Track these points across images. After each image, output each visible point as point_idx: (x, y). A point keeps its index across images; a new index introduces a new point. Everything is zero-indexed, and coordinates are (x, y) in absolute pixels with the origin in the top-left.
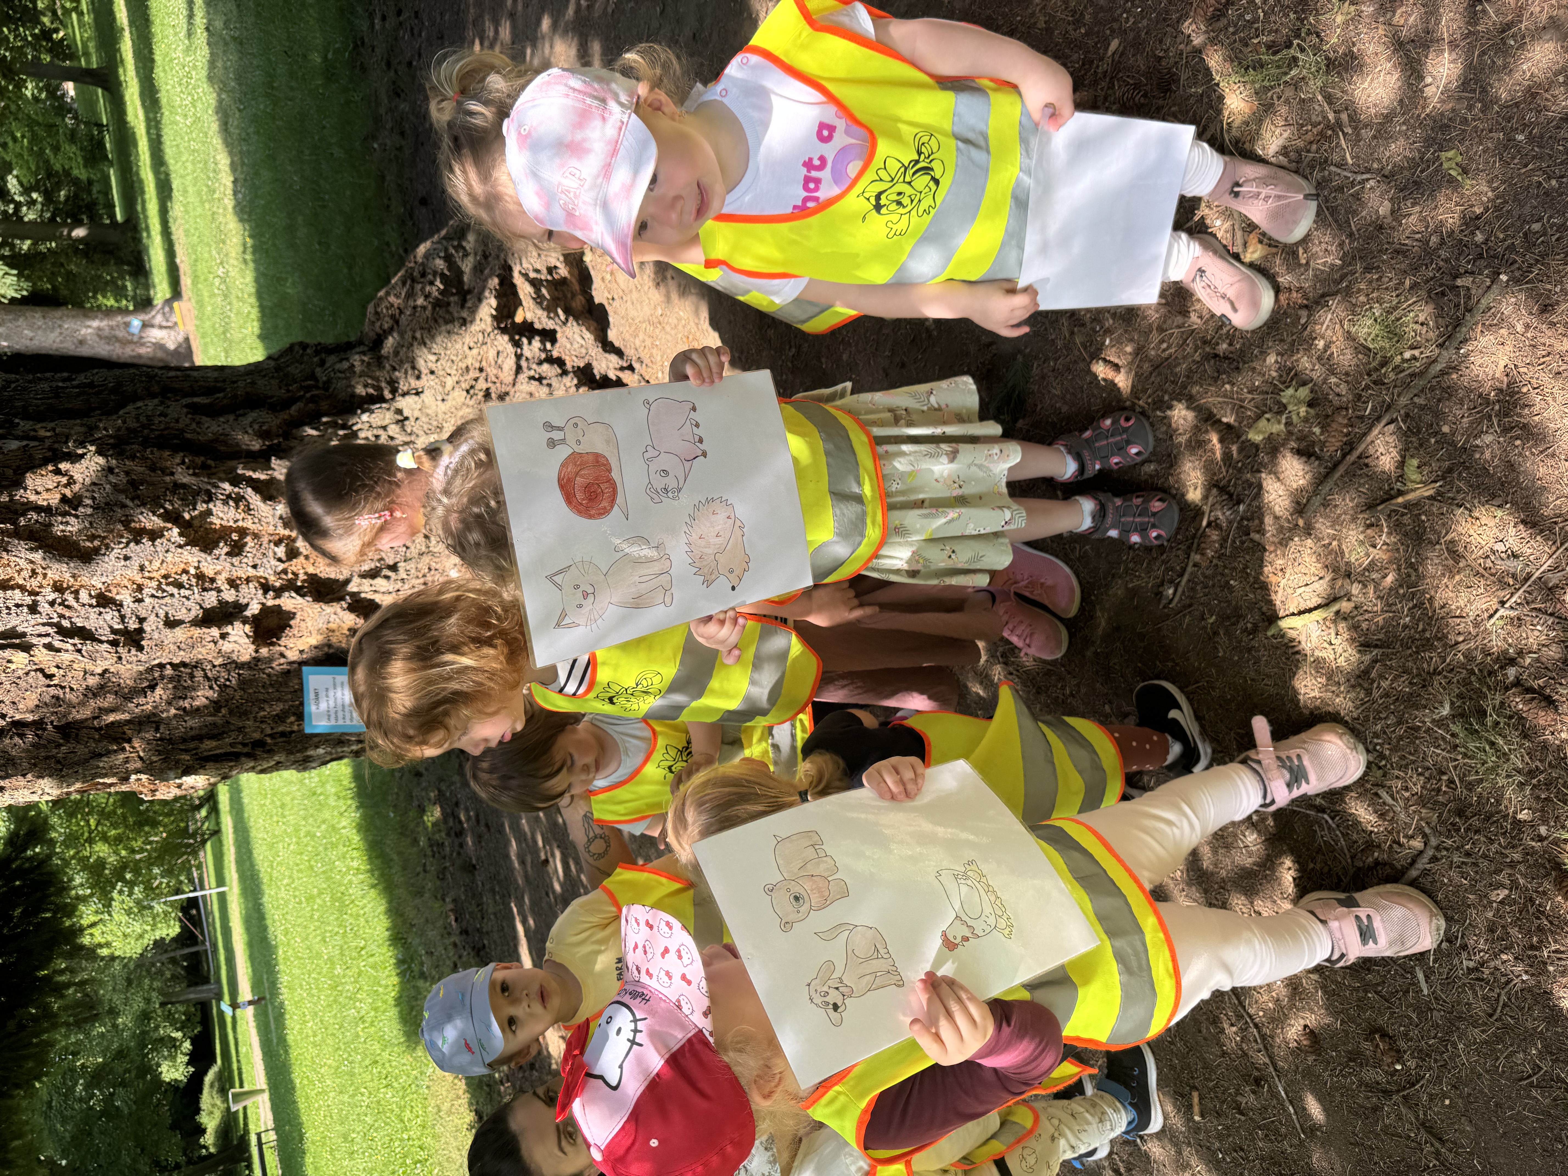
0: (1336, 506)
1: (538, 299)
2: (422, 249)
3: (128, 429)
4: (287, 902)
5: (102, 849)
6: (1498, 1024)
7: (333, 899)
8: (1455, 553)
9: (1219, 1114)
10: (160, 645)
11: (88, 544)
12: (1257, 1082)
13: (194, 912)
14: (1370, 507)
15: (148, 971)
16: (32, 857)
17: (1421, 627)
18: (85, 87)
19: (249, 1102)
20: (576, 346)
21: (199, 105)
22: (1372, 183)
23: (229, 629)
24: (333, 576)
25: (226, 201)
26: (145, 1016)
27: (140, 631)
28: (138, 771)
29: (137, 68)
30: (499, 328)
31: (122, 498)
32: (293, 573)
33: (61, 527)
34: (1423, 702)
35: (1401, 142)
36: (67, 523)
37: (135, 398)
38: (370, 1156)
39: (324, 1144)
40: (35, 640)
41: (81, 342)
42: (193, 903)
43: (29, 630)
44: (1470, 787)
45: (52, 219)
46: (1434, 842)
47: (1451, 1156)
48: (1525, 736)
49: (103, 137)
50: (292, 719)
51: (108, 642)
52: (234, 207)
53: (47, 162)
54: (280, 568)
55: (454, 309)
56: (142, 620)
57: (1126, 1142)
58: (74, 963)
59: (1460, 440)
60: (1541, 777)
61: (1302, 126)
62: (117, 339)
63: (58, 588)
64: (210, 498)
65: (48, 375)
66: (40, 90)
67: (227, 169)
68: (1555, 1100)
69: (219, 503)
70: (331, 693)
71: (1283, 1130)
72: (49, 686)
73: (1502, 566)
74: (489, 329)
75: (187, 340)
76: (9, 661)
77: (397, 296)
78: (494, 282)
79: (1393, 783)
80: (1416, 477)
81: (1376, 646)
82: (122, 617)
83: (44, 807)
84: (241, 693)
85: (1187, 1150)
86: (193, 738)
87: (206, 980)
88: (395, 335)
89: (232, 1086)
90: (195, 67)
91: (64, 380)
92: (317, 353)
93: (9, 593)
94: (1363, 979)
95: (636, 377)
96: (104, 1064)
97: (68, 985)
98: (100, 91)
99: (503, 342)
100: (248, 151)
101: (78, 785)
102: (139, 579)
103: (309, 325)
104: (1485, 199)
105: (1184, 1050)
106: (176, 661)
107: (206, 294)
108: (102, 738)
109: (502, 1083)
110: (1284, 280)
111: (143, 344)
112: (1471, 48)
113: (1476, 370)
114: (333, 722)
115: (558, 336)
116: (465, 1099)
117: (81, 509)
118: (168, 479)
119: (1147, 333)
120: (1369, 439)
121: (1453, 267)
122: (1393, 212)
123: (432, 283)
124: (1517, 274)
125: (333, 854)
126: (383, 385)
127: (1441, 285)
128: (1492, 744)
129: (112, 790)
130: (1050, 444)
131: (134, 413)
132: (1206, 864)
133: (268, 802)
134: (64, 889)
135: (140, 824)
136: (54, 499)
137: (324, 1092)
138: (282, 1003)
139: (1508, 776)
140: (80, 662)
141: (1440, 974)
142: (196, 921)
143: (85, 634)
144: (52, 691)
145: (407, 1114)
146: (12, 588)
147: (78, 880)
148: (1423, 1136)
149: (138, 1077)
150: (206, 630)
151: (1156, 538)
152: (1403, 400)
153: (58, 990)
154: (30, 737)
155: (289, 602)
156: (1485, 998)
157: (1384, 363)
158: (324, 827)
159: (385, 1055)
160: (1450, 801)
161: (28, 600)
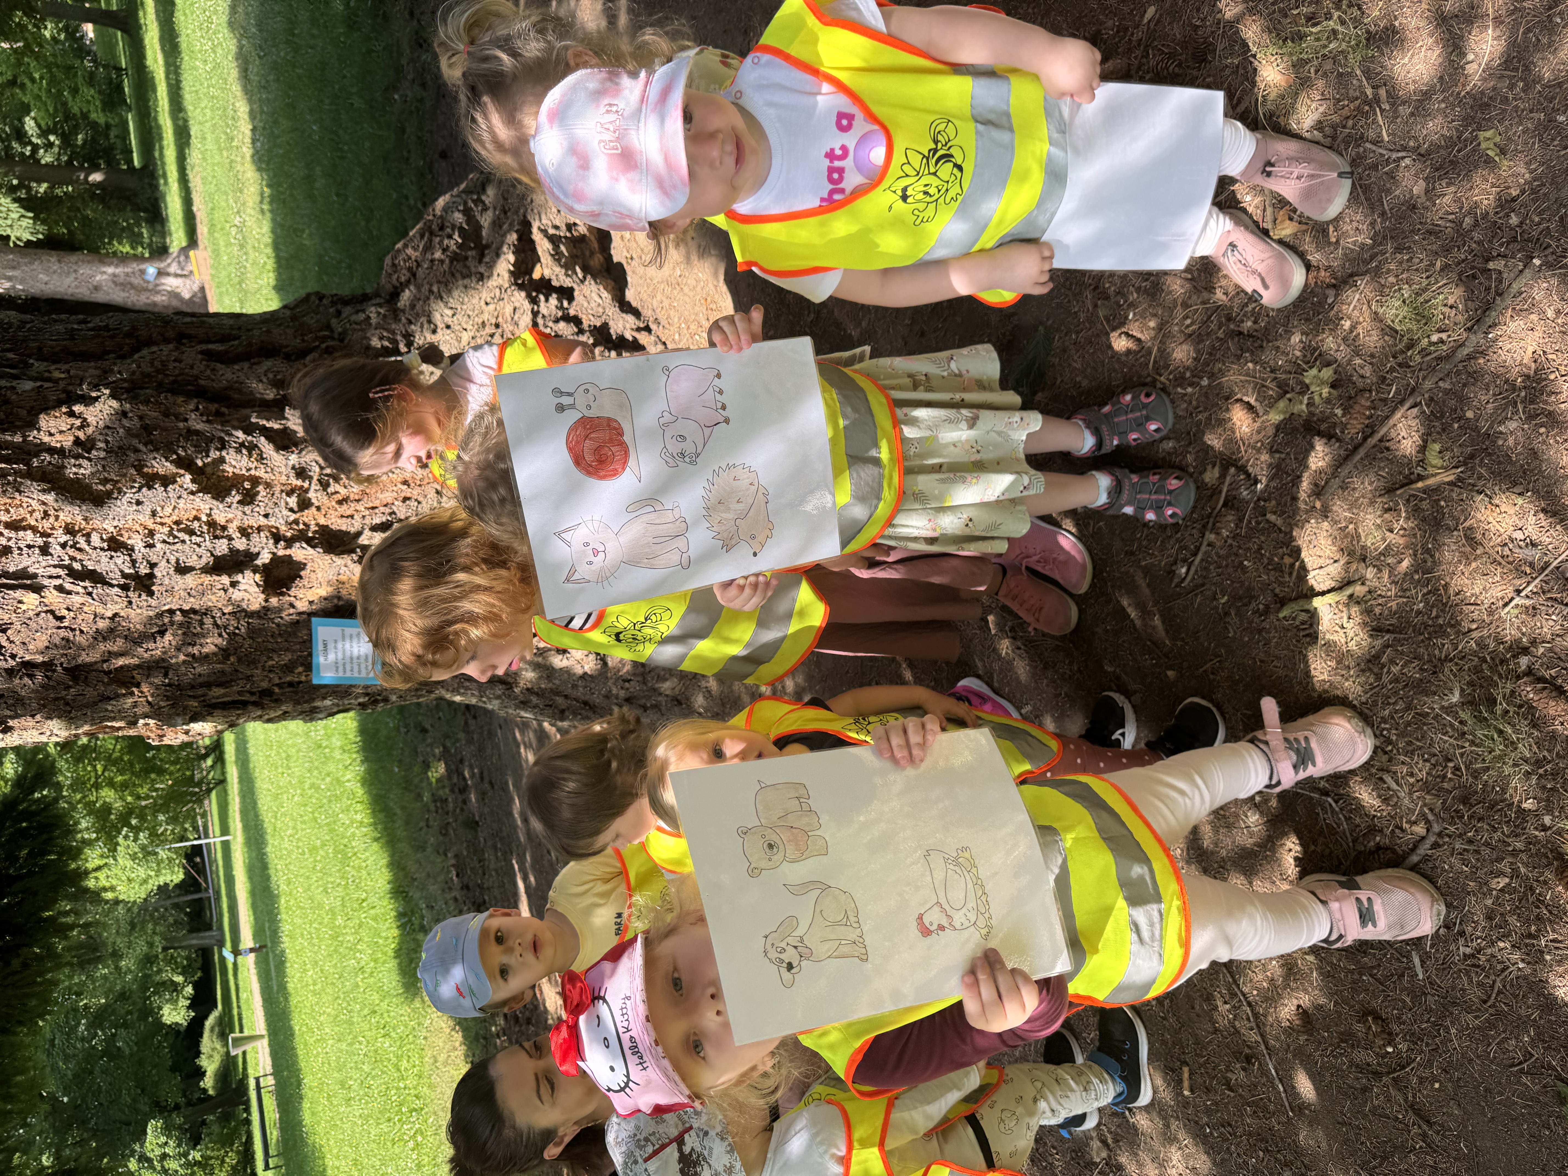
0: (1354, 489)
1: (557, 256)
2: (441, 202)
3: (142, 373)
4: (290, 853)
5: (108, 795)
6: (1491, 1011)
7: (336, 852)
8: (1472, 540)
9: (1208, 1090)
10: (170, 591)
11: (101, 487)
12: (1248, 1059)
13: (198, 860)
14: (1390, 491)
15: (152, 916)
16: (39, 799)
17: (1434, 613)
18: (104, 29)
19: (248, 1047)
20: (593, 305)
21: (219, 51)
22: (1407, 161)
23: (239, 577)
24: (344, 528)
25: (245, 149)
26: (148, 960)
27: (151, 576)
28: (146, 716)
29: (157, 11)
30: (516, 284)
31: (135, 442)
32: (305, 524)
33: (74, 470)
34: (1433, 688)
35: (1439, 120)
36: (80, 466)
37: (149, 343)
38: (367, 1103)
39: (321, 1090)
40: (46, 582)
41: (97, 288)
42: (197, 850)
43: (40, 572)
44: (1476, 774)
45: (69, 162)
46: (1436, 828)
47: (1437, 1139)
48: (1534, 725)
49: (122, 81)
50: (300, 669)
51: (119, 586)
52: (253, 156)
53: (65, 104)
54: (292, 519)
55: (471, 263)
56: (153, 566)
57: (1115, 1114)
58: (79, 906)
59: (1484, 426)
60: (1548, 767)
61: (1339, 100)
62: (132, 286)
63: (69, 530)
64: (223, 446)
65: (63, 316)
66: (59, 31)
67: (246, 117)
68: (1545, 1087)
69: (231, 451)
70: (340, 645)
71: (1272, 1107)
72: (59, 628)
73: (1520, 554)
74: (506, 285)
75: (202, 289)
76: (20, 602)
77: (415, 249)
78: (513, 237)
79: (1398, 768)
80: (1438, 462)
81: (1388, 631)
82: (134, 562)
83: (51, 750)
84: (249, 642)
85: (1174, 1124)
86: (201, 685)
87: (209, 927)
88: (412, 287)
89: (232, 1031)
90: (216, 12)
91: (80, 322)
92: (333, 303)
93: (21, 533)
94: (1359, 962)
95: (653, 338)
96: (106, 1006)
97: (72, 927)
98: (119, 33)
99: (520, 298)
100: (268, 99)
101: (86, 728)
102: (150, 524)
103: (325, 278)
104: (1522, 181)
105: (1176, 1025)
106: (186, 607)
107: (222, 243)
108: (112, 681)
109: (498, 1036)
110: (1315, 258)
111: (158, 292)
112: (1516, 24)
113: (1503, 355)
114: (341, 674)
115: (576, 294)
116: (461, 1051)
117: (94, 452)
118: (181, 425)
119: (1171, 309)
120: (1391, 422)
121: (1486, 250)
122: (1427, 192)
123: (450, 237)
124: (1551, 258)
125: (337, 807)
126: (399, 338)
127: (1472, 268)
128: (1501, 732)
129: (120, 734)
130: (1068, 418)
131: (148, 358)
132: (1206, 843)
133: (273, 753)
134: (70, 831)
135: (147, 771)
136: (67, 441)
137: (322, 1040)
138: (283, 952)
139: (1515, 765)
140: (90, 605)
141: (1437, 960)
142: (201, 870)
143: (96, 578)
144: (63, 633)
145: (404, 1064)
146: (24, 529)
147: (84, 824)
148: (1411, 1118)
149: (139, 1019)
150: (217, 578)
151: (1171, 516)
152: (1428, 384)
153: (63, 930)
154: (39, 677)
155: (300, 552)
156: (1480, 984)
157: (1411, 345)
158: (328, 779)
159: (384, 1005)
160: (1455, 788)
161: (40, 541)
